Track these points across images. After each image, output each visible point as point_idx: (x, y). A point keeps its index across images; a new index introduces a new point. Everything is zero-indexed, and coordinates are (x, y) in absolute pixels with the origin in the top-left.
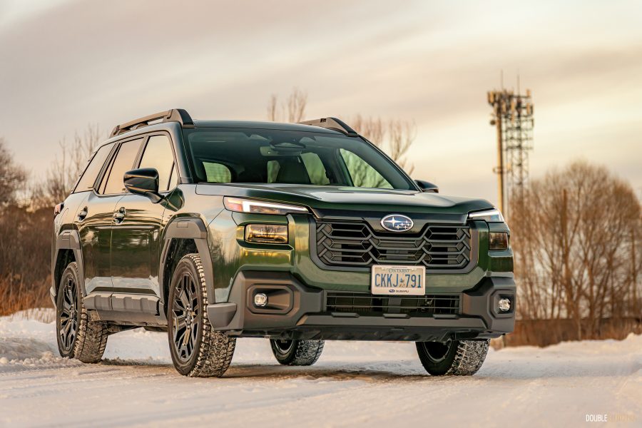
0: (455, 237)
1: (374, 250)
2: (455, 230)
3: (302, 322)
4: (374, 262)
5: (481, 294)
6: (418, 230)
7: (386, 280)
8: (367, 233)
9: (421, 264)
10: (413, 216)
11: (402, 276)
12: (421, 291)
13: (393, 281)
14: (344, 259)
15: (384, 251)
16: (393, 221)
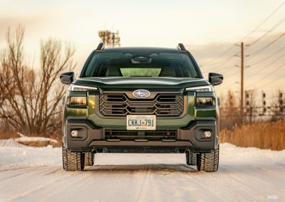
0: (174, 100)
1: (128, 108)
2: (174, 97)
3: (91, 144)
4: (128, 114)
5: (189, 129)
6: (153, 97)
7: (134, 123)
8: (125, 99)
9: (154, 114)
10: (150, 90)
11: (143, 120)
12: (154, 128)
13: (138, 123)
14: (113, 113)
15: (134, 108)
16: (139, 93)
